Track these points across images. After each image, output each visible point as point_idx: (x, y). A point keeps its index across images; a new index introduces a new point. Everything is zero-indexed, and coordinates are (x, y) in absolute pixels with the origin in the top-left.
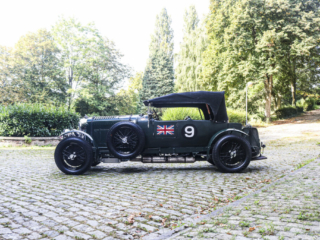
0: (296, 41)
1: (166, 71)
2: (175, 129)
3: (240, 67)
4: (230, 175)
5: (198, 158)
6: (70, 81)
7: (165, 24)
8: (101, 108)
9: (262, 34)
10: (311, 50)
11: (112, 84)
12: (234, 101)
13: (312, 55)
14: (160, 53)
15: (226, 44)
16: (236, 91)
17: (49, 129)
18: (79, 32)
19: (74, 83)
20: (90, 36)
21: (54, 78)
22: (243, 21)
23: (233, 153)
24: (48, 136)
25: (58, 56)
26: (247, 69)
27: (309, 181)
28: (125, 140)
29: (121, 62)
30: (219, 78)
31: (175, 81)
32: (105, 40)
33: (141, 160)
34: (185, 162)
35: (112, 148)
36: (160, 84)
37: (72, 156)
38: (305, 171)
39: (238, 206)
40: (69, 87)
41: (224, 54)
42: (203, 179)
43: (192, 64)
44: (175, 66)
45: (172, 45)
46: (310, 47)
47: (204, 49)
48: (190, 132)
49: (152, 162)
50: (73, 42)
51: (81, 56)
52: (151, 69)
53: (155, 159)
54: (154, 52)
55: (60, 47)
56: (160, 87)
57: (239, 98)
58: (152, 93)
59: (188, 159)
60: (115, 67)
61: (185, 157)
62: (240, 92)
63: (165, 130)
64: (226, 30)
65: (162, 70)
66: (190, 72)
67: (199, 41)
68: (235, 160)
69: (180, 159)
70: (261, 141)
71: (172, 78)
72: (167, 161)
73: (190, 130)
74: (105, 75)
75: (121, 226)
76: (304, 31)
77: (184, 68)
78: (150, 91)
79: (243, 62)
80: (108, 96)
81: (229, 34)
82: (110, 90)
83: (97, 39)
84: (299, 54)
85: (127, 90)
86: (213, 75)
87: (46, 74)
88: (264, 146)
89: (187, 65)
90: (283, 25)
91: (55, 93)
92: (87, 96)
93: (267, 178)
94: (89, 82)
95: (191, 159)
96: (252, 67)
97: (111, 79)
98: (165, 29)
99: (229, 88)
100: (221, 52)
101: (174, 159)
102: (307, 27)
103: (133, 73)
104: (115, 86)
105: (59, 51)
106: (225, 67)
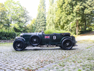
0: (86, 9)
1: (43, 18)
2: (50, 37)
3: (68, 17)
4: (67, 51)
5: (57, 46)
6: (11, 21)
7: (43, 2)
8: (21, 30)
9: (75, 6)
10: (91, 12)
11: (25, 22)
12: (66, 28)
13: (91, 13)
14: (41, 12)
15: (64, 10)
16: (67, 25)
17: (6, 37)
18: (14, 5)
19: (12, 22)
20: (18, 6)
21: (6, 20)
22: (69, 2)
23: (68, 44)
24: (6, 40)
25: (7, 13)
26: (70, 18)
27: (90, 52)
28: (35, 40)
29: (28, 15)
30: (61, 21)
31: (46, 22)
32: (23, 7)
33: (40, 47)
34: (53, 47)
35: (31, 43)
36: (41, 23)
37: (19, 45)
38: (89, 49)
39: (71, 57)
40: (11, 23)
41: (63, 13)
42: (59, 52)
43: (52, 16)
44: (46, 16)
45: (45, 9)
46: (90, 11)
47: (56, 11)
48: (55, 38)
49: (43, 47)
50: (12, 8)
51: (15, 13)
52: (38, 17)
53: (44, 46)
54: (39, 12)
55: (7, 10)
56: (41, 24)
57: (68, 27)
58: (39, 26)
59: (54, 46)
60: (26, 17)
61: (53, 45)
62: (68, 25)
63: (47, 37)
64: (64, 5)
65: (42, 18)
66: (52, 19)
67: (55, 8)
68: (68, 46)
69: (52, 46)
70: (76, 40)
71: (45, 21)
72: (48, 47)
73: (55, 37)
74: (23, 19)
75: (40, 63)
76: (89, 6)
77: (49, 17)
78: (38, 25)
79: (69, 15)
80: (24, 26)
81: (64, 6)
82: (25, 24)
83: (20, 7)
84: (87, 13)
85: (30, 24)
86: (59, 20)
87: (3, 19)
88: (77, 42)
89: (51, 16)
90: (82, 4)
91: (6, 25)
92: (17, 26)
93: (78, 51)
94: (17, 21)
95: (55, 46)
96: (72, 17)
97: (25, 21)
98: (43, 4)
99: (65, 24)
100: (62, 12)
101: (50, 46)
102: (90, 4)
103: (32, 19)
104: (26, 23)
105: (7, 11)
106: (63, 17)
